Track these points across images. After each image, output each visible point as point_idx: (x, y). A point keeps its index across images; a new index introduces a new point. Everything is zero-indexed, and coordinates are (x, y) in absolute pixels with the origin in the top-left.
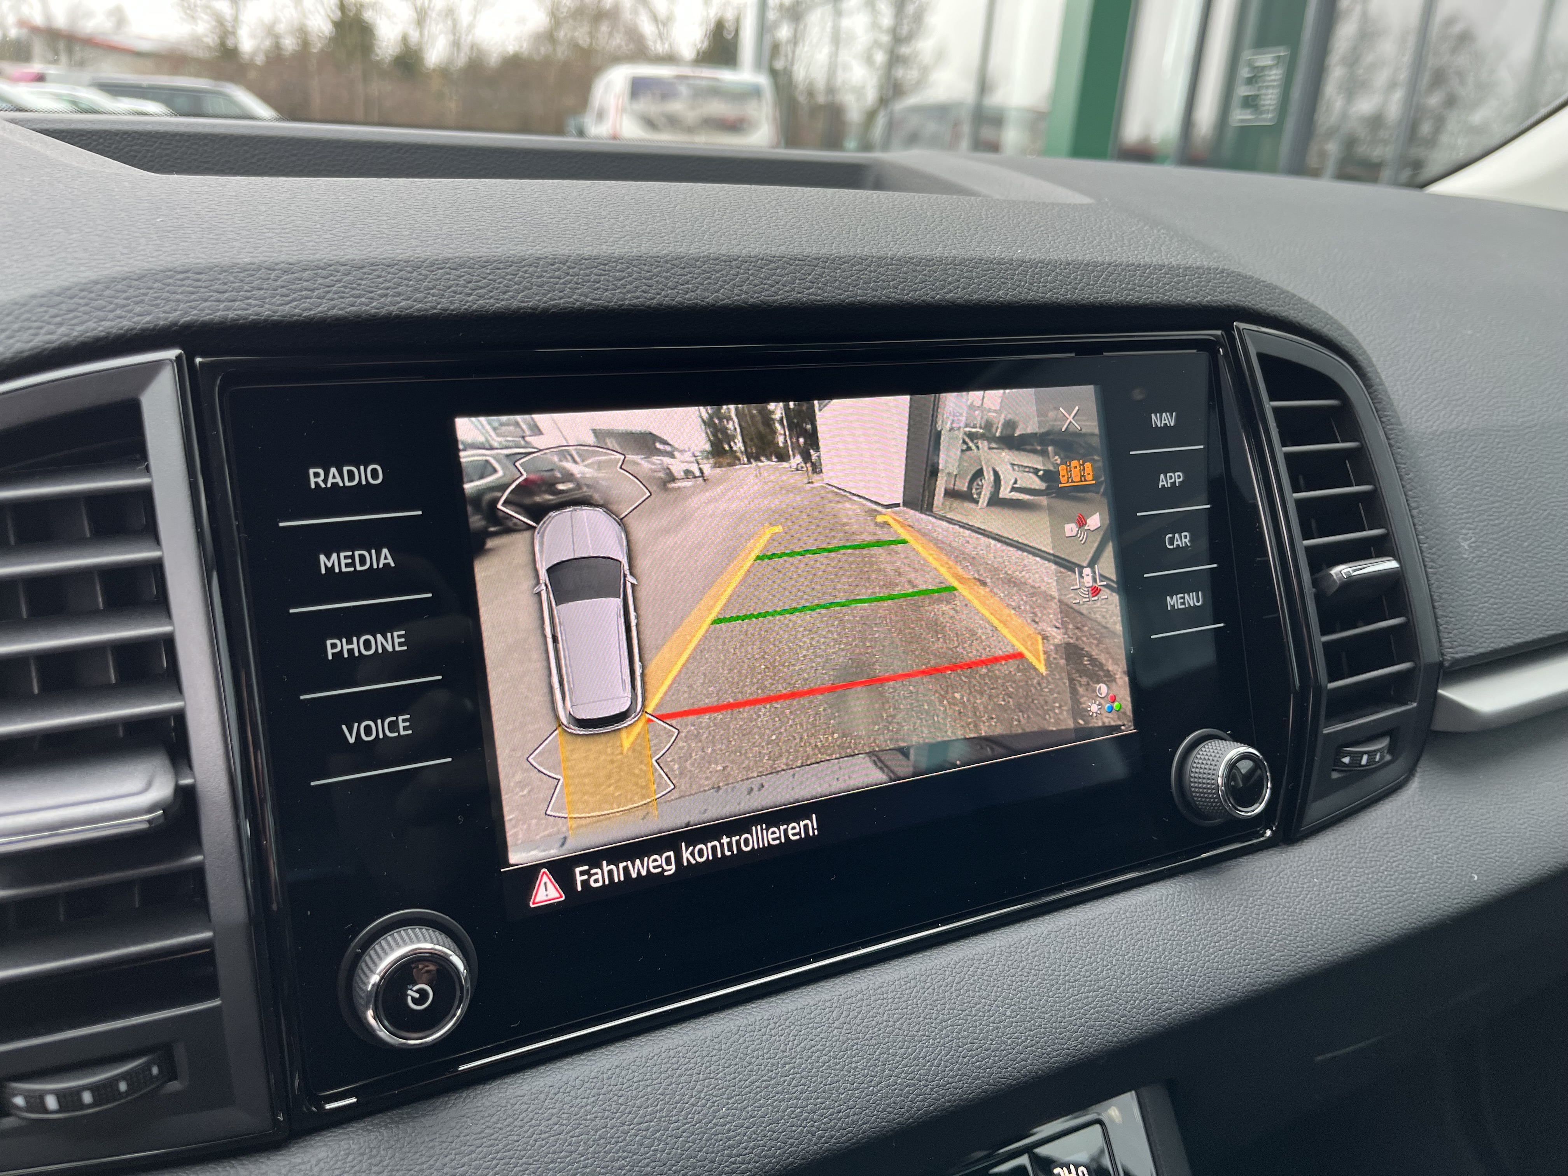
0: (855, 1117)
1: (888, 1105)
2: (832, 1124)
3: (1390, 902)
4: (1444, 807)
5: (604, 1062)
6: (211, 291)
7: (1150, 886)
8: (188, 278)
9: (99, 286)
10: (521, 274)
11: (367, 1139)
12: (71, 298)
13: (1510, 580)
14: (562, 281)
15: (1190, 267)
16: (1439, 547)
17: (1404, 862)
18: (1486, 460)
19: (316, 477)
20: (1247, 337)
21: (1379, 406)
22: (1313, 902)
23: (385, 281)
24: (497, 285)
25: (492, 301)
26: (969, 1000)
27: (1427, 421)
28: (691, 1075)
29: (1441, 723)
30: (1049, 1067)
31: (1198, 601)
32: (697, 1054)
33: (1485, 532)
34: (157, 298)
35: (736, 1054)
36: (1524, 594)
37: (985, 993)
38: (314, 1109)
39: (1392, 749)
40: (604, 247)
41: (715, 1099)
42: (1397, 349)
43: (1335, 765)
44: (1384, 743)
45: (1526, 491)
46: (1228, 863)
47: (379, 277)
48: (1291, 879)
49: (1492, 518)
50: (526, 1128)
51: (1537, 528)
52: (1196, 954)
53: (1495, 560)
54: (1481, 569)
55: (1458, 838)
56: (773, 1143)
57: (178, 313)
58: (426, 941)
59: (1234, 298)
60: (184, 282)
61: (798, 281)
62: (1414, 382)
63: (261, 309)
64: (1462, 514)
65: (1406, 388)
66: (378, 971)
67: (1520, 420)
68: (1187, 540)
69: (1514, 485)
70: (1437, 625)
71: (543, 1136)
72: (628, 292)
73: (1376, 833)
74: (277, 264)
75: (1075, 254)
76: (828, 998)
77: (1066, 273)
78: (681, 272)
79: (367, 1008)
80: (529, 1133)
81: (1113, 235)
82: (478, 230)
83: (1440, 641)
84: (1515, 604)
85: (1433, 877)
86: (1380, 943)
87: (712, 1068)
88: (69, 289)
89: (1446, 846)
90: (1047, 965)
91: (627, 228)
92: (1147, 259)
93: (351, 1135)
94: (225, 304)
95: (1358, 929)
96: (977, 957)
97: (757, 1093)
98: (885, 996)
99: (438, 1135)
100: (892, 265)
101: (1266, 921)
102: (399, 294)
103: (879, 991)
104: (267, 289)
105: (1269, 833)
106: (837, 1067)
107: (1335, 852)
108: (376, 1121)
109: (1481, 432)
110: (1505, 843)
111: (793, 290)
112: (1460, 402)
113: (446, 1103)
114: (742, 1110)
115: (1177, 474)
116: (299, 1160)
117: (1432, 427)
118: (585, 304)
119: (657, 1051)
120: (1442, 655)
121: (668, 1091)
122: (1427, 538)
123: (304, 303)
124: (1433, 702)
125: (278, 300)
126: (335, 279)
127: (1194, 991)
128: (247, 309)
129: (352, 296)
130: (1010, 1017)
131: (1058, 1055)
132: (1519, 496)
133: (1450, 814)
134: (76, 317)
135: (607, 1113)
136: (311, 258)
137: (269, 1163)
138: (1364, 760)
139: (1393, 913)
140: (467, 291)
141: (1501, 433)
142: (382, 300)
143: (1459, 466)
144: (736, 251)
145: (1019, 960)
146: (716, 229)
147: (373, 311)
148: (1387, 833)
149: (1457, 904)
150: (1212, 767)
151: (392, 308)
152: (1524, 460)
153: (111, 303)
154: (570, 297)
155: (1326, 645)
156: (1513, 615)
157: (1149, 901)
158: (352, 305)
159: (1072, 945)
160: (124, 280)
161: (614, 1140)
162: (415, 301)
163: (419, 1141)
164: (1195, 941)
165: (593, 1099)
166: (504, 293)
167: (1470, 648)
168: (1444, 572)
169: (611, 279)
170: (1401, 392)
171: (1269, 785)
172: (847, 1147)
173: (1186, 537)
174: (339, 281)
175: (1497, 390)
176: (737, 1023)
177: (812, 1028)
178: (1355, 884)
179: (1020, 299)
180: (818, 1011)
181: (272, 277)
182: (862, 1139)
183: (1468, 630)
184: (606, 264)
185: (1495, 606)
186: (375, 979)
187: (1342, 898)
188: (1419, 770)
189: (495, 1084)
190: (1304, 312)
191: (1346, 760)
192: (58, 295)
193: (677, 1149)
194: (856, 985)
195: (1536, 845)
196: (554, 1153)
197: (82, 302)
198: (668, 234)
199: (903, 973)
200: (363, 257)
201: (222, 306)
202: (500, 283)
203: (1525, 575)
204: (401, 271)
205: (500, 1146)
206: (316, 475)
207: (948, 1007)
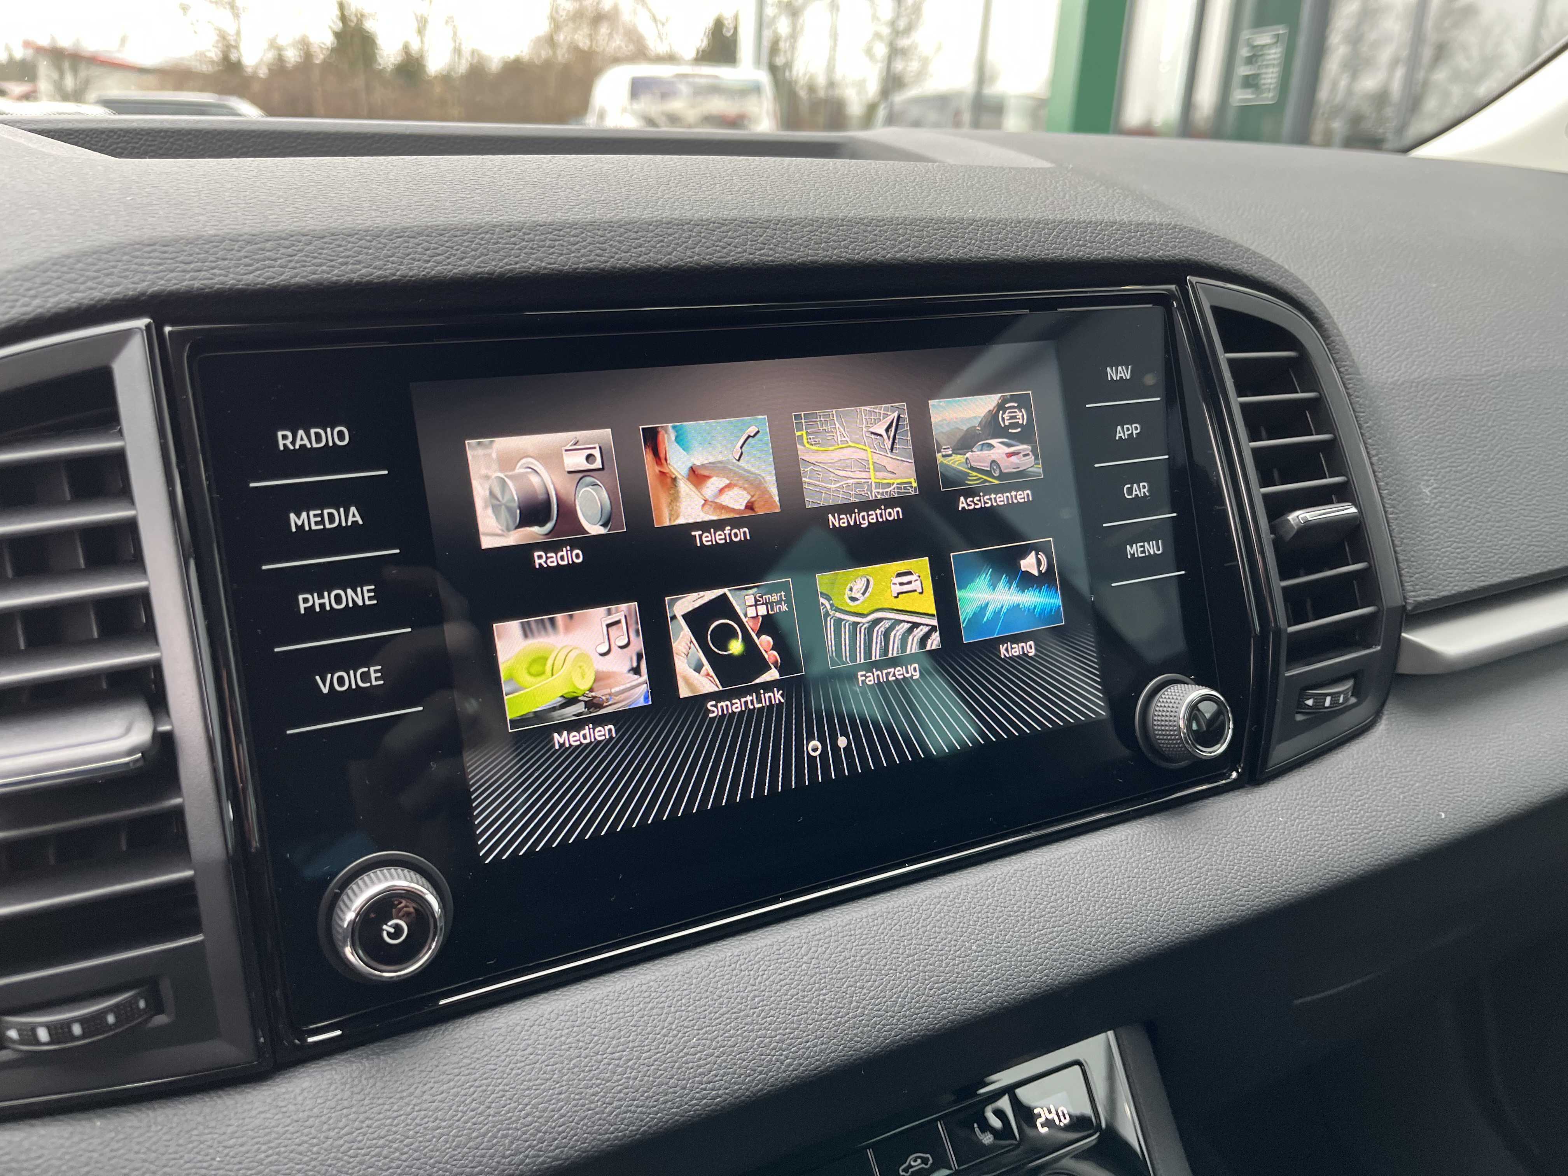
0: (823, 1046)
1: (856, 1035)
2: (800, 1052)
3: (1356, 840)
4: (1411, 748)
5: (578, 997)
6: (177, 262)
7: (1116, 827)
8: (155, 250)
9: (71, 260)
10: (477, 241)
11: (349, 1069)
12: (44, 272)
13: (1474, 524)
14: (517, 247)
15: (1141, 224)
16: (1400, 493)
17: (1370, 801)
18: (1449, 408)
19: (284, 439)
20: (1200, 291)
21: (1337, 356)
22: (1278, 839)
23: (346, 250)
24: (454, 252)
25: (450, 267)
26: (934, 935)
27: (1388, 372)
28: (663, 1008)
29: (1405, 666)
30: (1014, 998)
31: (1158, 550)
32: (668, 989)
33: (1447, 478)
34: (127, 270)
35: (706, 988)
36: (1488, 538)
37: (951, 929)
38: (297, 1042)
39: (1356, 691)
40: (559, 214)
41: (686, 1030)
42: (1359, 303)
43: (1298, 708)
44: (1348, 685)
45: (1489, 439)
46: (1195, 804)
47: (340, 246)
48: (1257, 818)
49: (1455, 464)
50: (503, 1058)
51: (1502, 473)
52: (1160, 891)
53: (1458, 505)
54: (1443, 515)
55: (1425, 777)
56: (742, 1071)
57: (146, 283)
58: (399, 878)
59: (1186, 252)
60: (152, 255)
61: (749, 243)
62: (1376, 335)
63: (225, 279)
64: (1424, 461)
65: (1367, 340)
66: (353, 909)
67: (1484, 369)
68: (1145, 490)
69: (1478, 432)
70: (1399, 569)
71: (518, 1065)
72: (582, 256)
73: (1342, 773)
74: (240, 235)
75: (1026, 213)
76: (796, 934)
77: (1018, 231)
78: (634, 235)
79: (345, 945)
80: (505, 1062)
81: (1067, 195)
82: (437, 201)
83: (1402, 585)
84: (1479, 548)
85: (1400, 815)
86: (1346, 879)
87: (683, 1001)
88: (42, 263)
89: (1413, 785)
90: (1013, 902)
91: (583, 196)
92: (1098, 216)
93: (334, 1066)
94: (191, 274)
95: (1323, 865)
96: (943, 895)
97: (726, 1025)
98: (853, 932)
99: (417, 1065)
100: (843, 226)
101: (1231, 858)
102: (359, 262)
103: (847, 928)
104: (231, 260)
105: (1234, 775)
106: (806, 999)
107: (1300, 792)
108: (359, 1053)
109: (1442, 381)
110: (1473, 782)
111: (745, 251)
112: (1422, 352)
113: (426, 1036)
114: (712, 1040)
115: (1134, 426)
116: (284, 1090)
117: (1393, 377)
118: (540, 268)
119: (629, 986)
120: (1405, 598)
121: (640, 1023)
122: (1387, 484)
123: (268, 272)
124: (1396, 645)
125: (241, 269)
126: (297, 249)
127: (1158, 925)
128: (212, 279)
129: (314, 265)
130: (976, 951)
131: (1024, 987)
132: (1482, 443)
133: (1418, 755)
134: (49, 290)
135: (581, 1044)
136: (274, 229)
137: (255, 1093)
138: (1327, 703)
139: (1358, 849)
140: (425, 258)
141: (1463, 382)
142: (343, 268)
143: (1421, 414)
144: (689, 215)
145: (985, 897)
146: (670, 195)
147: (335, 278)
148: (1353, 773)
149: (1424, 841)
150: (1173, 710)
151: (352, 275)
152: (1488, 407)
153: (82, 276)
154: (525, 262)
155: (1285, 589)
156: (1477, 559)
157: (1115, 841)
158: (314, 274)
159: (1038, 883)
160: (95, 253)
161: (587, 1069)
162: (375, 268)
163: (400, 1070)
164: (1160, 878)
165: (566, 1031)
166: (461, 259)
167: (1433, 592)
168: (1405, 517)
169: (565, 244)
170: (1362, 345)
171: (1231, 726)
172: (815, 1075)
173: (1144, 487)
174: (301, 251)
175: (1461, 340)
176: (709, 959)
177: (781, 963)
178: (1320, 822)
179: (971, 257)
180: (787, 947)
181: (236, 247)
182: (830, 1066)
183: (1431, 574)
184: (560, 230)
185: (1458, 550)
186: (350, 916)
187: (1307, 835)
188: (1385, 712)
189: (473, 1018)
190: (1258, 265)
191: (1310, 702)
192: (32, 270)
193: (649, 1076)
194: (825, 922)
195: (1505, 784)
196: (530, 1080)
197: (55, 275)
198: (622, 201)
199: (871, 911)
200: (324, 228)
201: (188, 276)
202: (457, 250)
203: (1489, 520)
204: (361, 240)
205: (477, 1075)
206: (285, 437)
207: (914, 942)
